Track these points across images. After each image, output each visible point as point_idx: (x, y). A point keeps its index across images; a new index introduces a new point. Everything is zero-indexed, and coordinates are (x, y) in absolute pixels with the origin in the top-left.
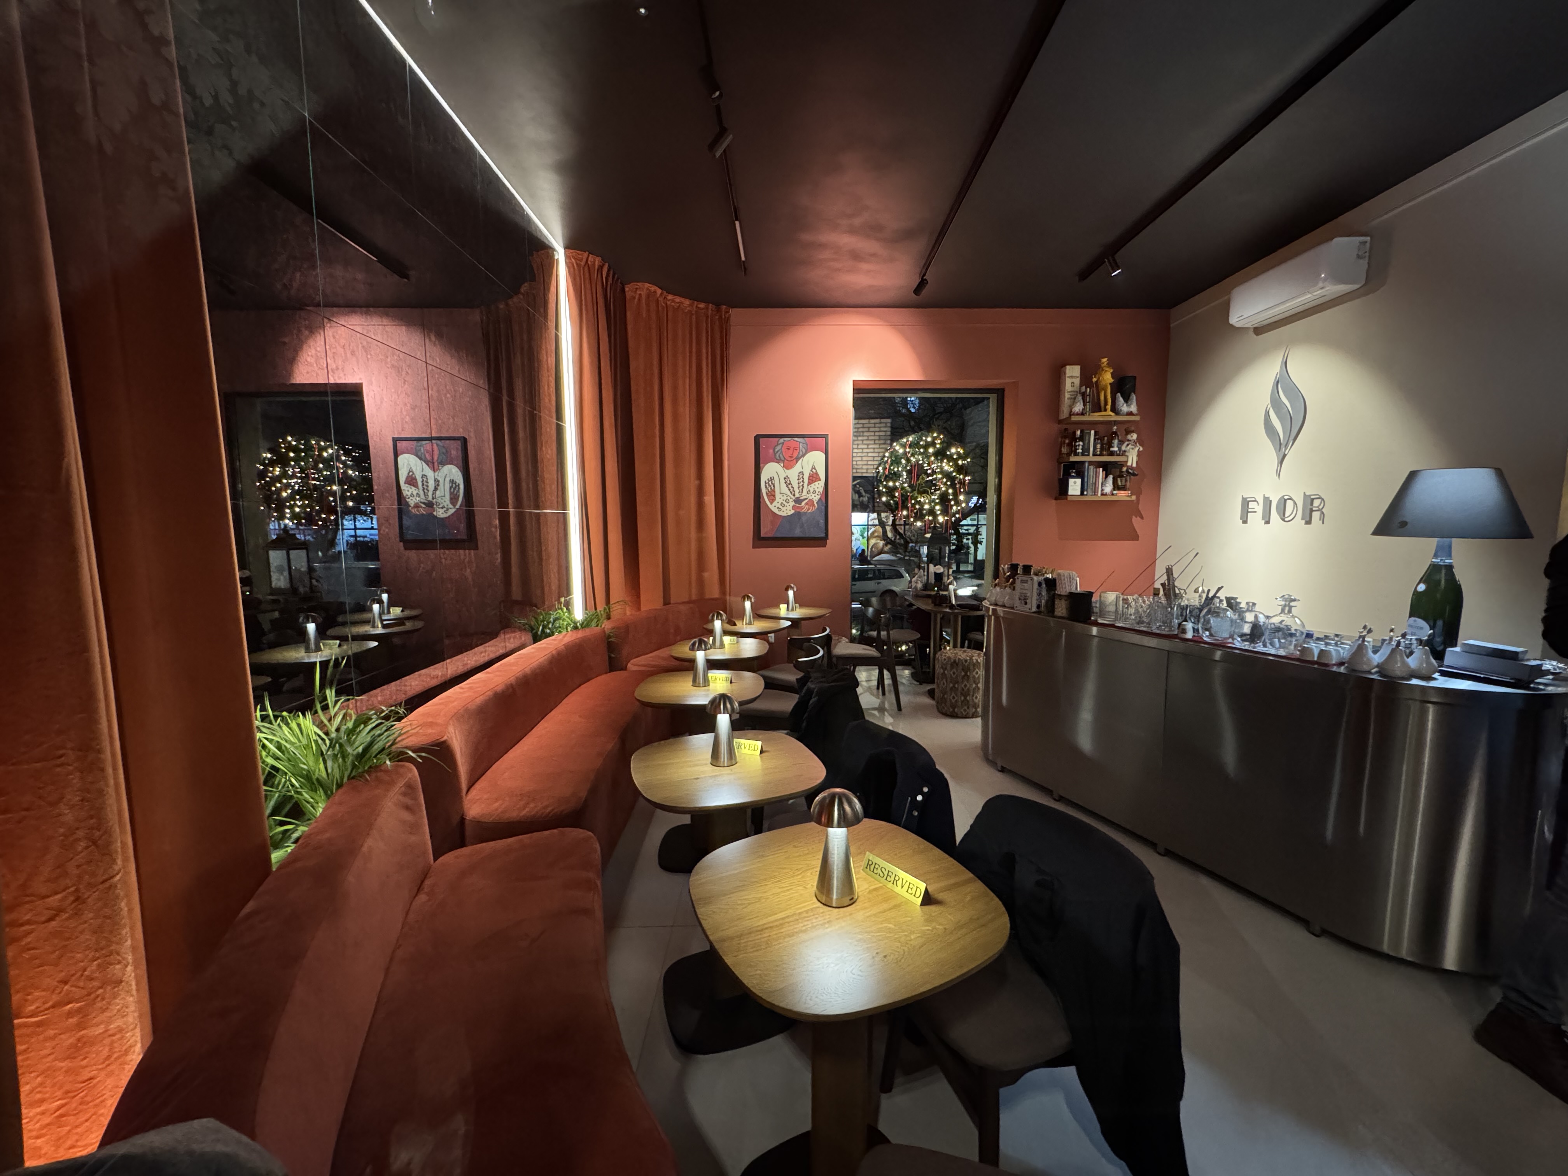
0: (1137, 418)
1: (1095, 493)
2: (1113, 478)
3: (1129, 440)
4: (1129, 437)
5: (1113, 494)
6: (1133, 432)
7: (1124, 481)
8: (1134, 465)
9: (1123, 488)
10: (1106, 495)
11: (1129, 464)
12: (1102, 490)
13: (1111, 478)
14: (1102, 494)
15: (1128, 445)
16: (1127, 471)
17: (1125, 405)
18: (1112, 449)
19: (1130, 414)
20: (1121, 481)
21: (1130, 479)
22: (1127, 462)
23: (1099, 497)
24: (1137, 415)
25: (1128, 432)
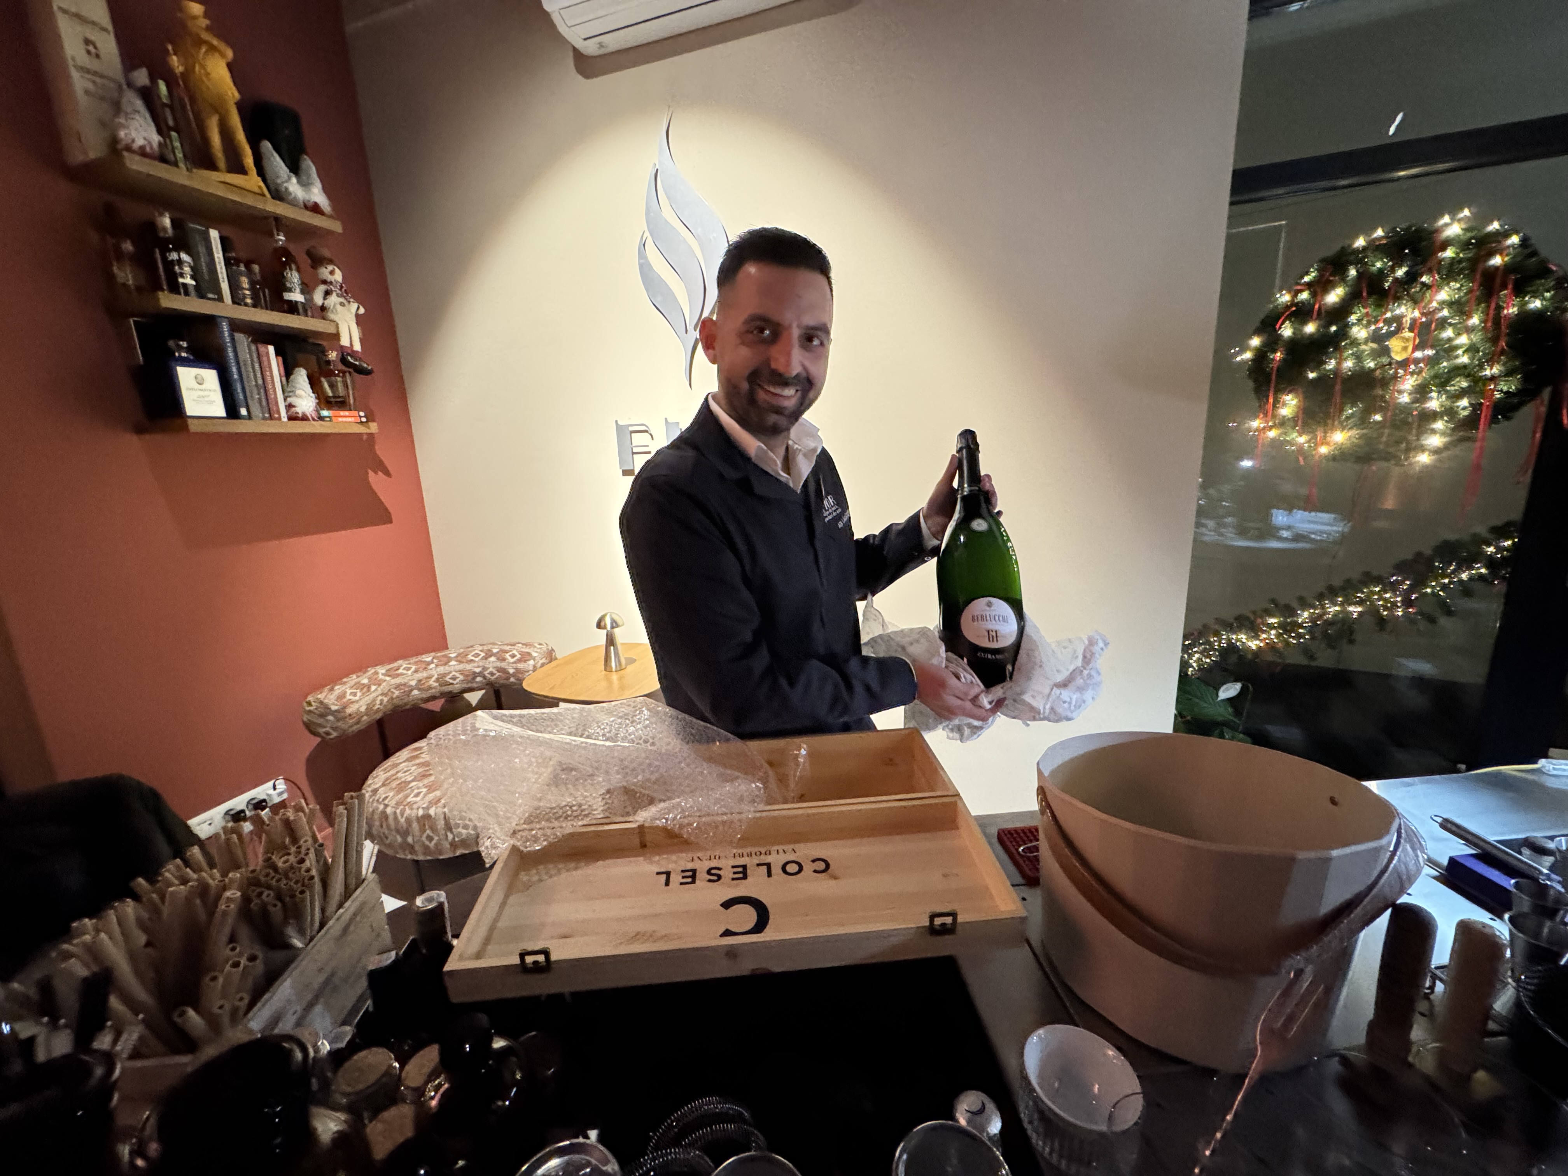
0: (337, 227)
1: (271, 414)
2: (309, 377)
3: (325, 282)
4: (324, 272)
5: (321, 418)
6: (331, 262)
7: (340, 386)
8: (357, 347)
9: (340, 403)
10: (304, 418)
11: (345, 341)
12: (290, 406)
13: (301, 377)
14: (291, 418)
15: (327, 293)
16: (343, 360)
17: (294, 180)
18: (288, 296)
19: (315, 208)
20: (332, 386)
21: (353, 382)
22: (337, 336)
23: (283, 425)
24: (330, 217)
25: (317, 261)
